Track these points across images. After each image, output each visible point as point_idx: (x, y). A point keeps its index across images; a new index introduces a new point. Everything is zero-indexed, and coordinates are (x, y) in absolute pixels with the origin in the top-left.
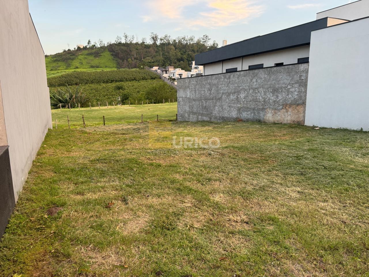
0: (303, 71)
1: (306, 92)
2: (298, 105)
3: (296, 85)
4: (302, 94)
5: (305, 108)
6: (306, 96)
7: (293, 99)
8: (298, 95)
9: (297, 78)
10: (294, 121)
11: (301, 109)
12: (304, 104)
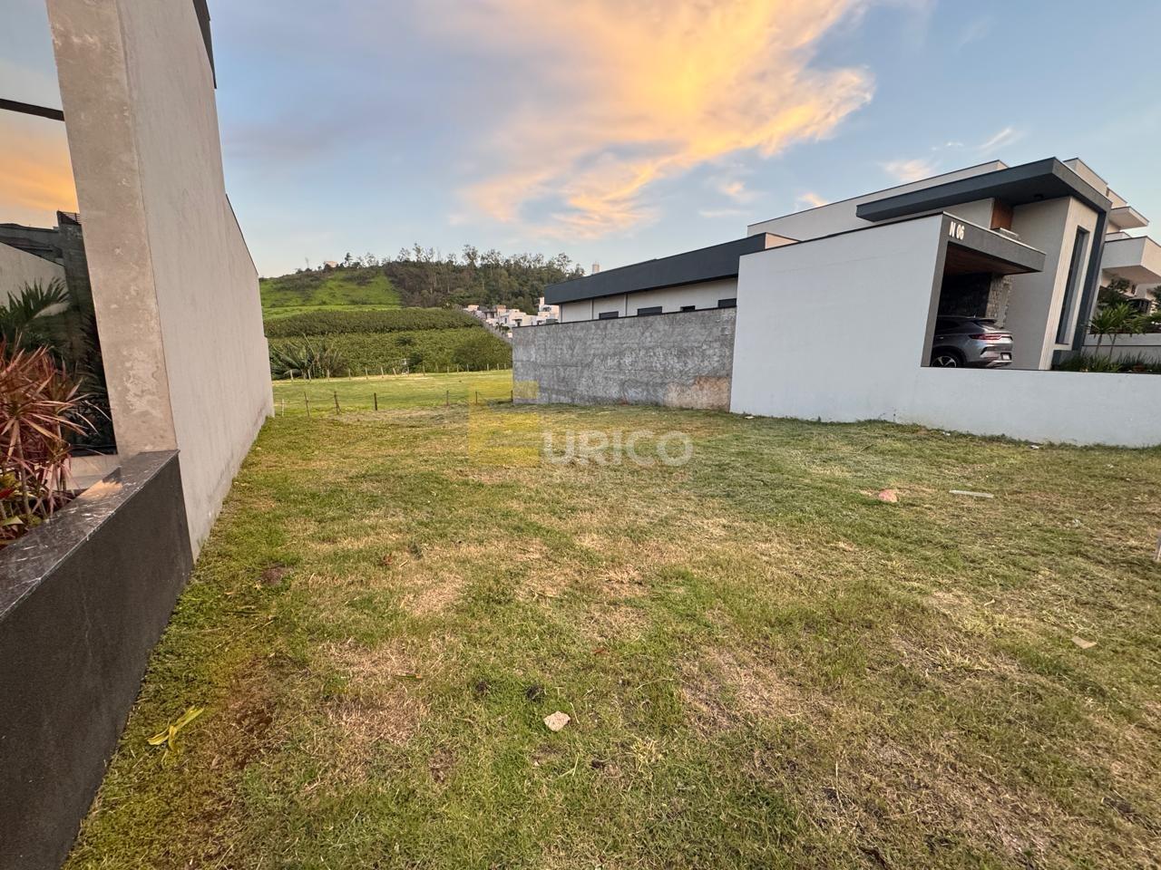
0: (727, 321)
1: (731, 356)
2: (719, 378)
3: (716, 345)
4: (725, 361)
5: (730, 383)
6: (731, 363)
7: (710, 368)
8: (718, 361)
9: (717, 332)
10: (712, 406)
11: (724, 386)
12: (729, 376)
